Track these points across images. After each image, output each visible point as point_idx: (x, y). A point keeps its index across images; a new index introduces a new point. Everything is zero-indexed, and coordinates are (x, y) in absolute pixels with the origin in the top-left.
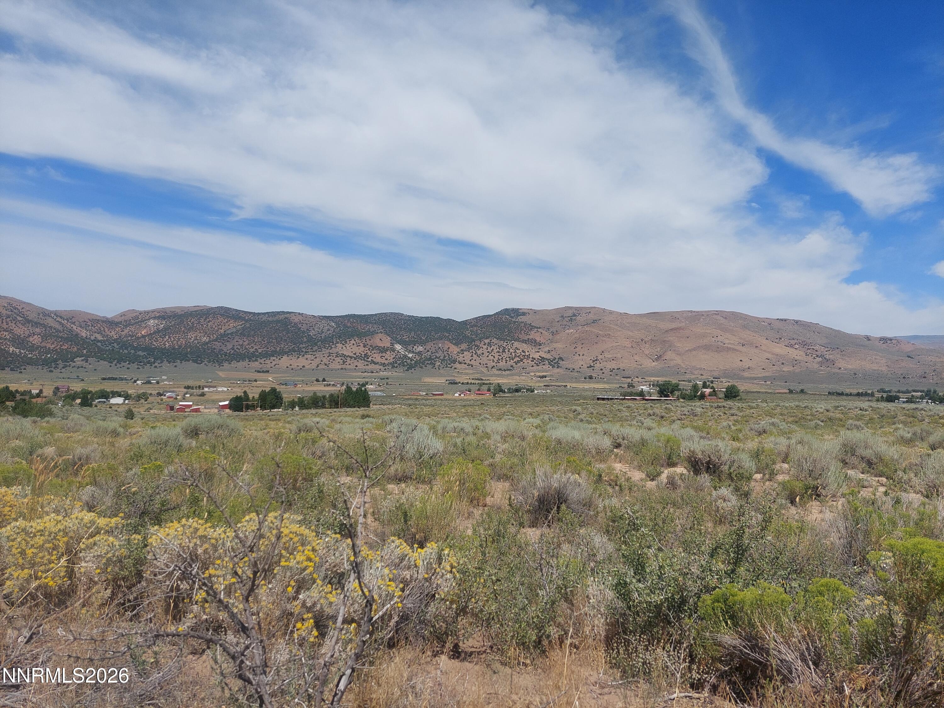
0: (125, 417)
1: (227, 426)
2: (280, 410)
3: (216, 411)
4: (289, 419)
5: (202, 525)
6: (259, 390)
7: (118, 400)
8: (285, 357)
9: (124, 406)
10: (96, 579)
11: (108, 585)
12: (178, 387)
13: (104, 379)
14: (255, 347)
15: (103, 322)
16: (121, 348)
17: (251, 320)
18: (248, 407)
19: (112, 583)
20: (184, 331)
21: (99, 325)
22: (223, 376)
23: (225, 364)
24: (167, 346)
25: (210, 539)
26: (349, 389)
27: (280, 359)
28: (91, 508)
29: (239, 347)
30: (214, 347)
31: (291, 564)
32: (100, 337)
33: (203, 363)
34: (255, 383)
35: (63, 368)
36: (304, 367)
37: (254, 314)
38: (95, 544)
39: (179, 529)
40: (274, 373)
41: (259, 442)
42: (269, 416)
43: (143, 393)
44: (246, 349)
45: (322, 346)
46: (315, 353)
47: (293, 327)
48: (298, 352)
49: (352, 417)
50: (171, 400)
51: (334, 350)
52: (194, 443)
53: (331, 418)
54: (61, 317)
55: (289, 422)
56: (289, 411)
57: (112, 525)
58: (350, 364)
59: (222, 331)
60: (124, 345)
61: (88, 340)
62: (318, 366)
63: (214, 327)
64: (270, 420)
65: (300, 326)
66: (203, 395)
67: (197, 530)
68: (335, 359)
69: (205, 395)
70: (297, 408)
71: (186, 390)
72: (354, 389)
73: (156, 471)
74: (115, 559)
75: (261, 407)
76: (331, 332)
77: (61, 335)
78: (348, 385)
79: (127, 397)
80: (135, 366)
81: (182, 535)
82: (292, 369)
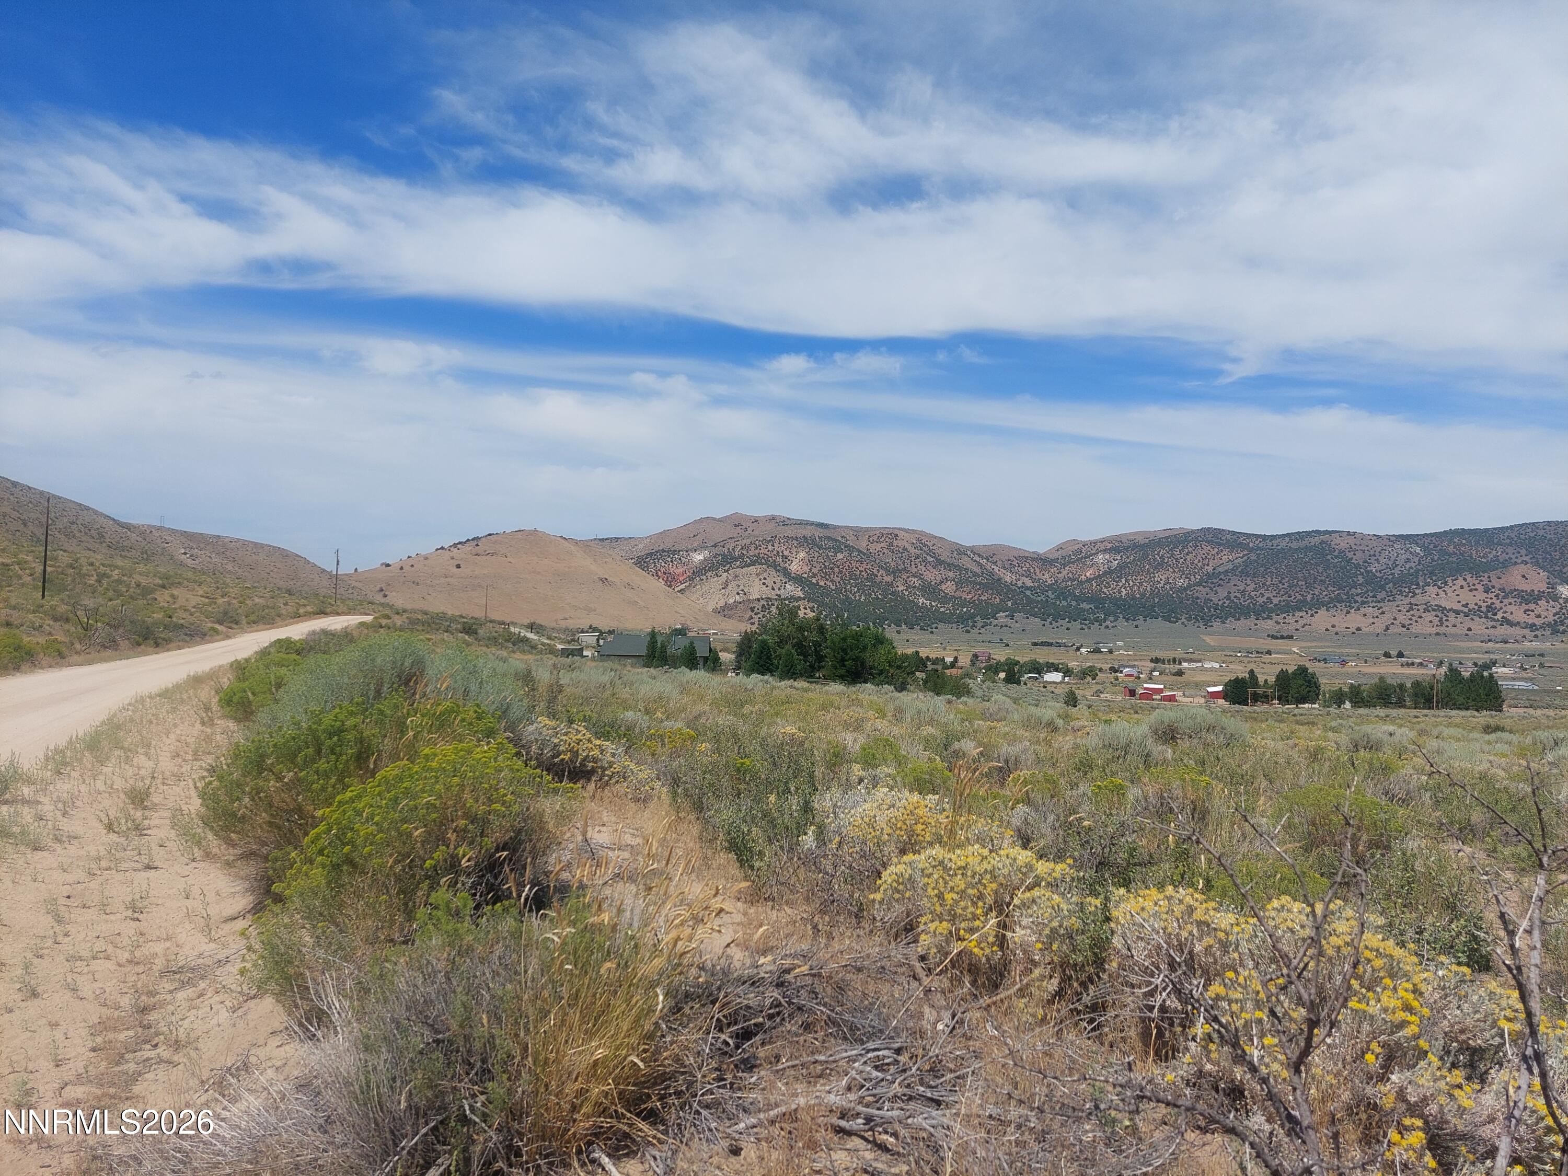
0: (1065, 703)
1: (1222, 728)
2: (1316, 706)
3: (1203, 701)
4: (1333, 724)
5: (1201, 903)
6: (1277, 669)
7: (1056, 677)
8: (1322, 612)
9: (1063, 685)
10: (1037, 958)
11: (1053, 970)
12: (1141, 660)
13: (1035, 644)
14: (1267, 595)
15: (1033, 559)
16: (1058, 597)
17: (1258, 548)
18: (1256, 698)
19: (1058, 967)
20: (1148, 571)
21: (1028, 565)
22: (1212, 644)
23: (1215, 624)
24: (1123, 594)
25: (1215, 929)
26: (1454, 673)
27: (1312, 615)
28: (1025, 842)
29: (1239, 595)
30: (1196, 594)
31: (1371, 1010)
32: (1029, 583)
33: (1180, 622)
34: (1268, 656)
35: (983, 627)
36: (1359, 629)
37: (1264, 537)
38: (1034, 901)
39: (1161, 903)
40: (1302, 640)
41: (1281, 761)
42: (1294, 715)
43: (1090, 667)
44: (1251, 597)
45: (1395, 592)
46: (1382, 604)
47: (1336, 557)
48: (1349, 603)
49: (1464, 729)
50: (1132, 679)
51: (1419, 599)
52: (1169, 753)
53: (1418, 727)
54: (979, 555)
55: (1333, 729)
56: (1333, 709)
57: (1057, 875)
58: (1454, 626)
59: (1210, 569)
60: (1062, 594)
61: (1014, 588)
62: (1387, 628)
63: (1196, 562)
64: (1297, 723)
65: (1350, 555)
66: (1180, 673)
67: (1191, 910)
68: (1424, 615)
69: (1183, 673)
70: (1348, 705)
71: (1153, 665)
72: (1466, 674)
73: (1115, 793)
74: (1062, 931)
75: (1279, 699)
76: (1413, 565)
77: (979, 580)
78: (1451, 665)
79: (1067, 672)
80: (1077, 625)
81: (1167, 913)
82: (1337, 634)
